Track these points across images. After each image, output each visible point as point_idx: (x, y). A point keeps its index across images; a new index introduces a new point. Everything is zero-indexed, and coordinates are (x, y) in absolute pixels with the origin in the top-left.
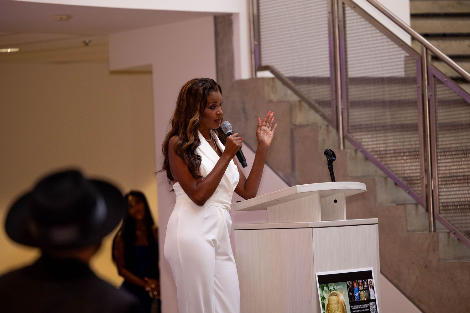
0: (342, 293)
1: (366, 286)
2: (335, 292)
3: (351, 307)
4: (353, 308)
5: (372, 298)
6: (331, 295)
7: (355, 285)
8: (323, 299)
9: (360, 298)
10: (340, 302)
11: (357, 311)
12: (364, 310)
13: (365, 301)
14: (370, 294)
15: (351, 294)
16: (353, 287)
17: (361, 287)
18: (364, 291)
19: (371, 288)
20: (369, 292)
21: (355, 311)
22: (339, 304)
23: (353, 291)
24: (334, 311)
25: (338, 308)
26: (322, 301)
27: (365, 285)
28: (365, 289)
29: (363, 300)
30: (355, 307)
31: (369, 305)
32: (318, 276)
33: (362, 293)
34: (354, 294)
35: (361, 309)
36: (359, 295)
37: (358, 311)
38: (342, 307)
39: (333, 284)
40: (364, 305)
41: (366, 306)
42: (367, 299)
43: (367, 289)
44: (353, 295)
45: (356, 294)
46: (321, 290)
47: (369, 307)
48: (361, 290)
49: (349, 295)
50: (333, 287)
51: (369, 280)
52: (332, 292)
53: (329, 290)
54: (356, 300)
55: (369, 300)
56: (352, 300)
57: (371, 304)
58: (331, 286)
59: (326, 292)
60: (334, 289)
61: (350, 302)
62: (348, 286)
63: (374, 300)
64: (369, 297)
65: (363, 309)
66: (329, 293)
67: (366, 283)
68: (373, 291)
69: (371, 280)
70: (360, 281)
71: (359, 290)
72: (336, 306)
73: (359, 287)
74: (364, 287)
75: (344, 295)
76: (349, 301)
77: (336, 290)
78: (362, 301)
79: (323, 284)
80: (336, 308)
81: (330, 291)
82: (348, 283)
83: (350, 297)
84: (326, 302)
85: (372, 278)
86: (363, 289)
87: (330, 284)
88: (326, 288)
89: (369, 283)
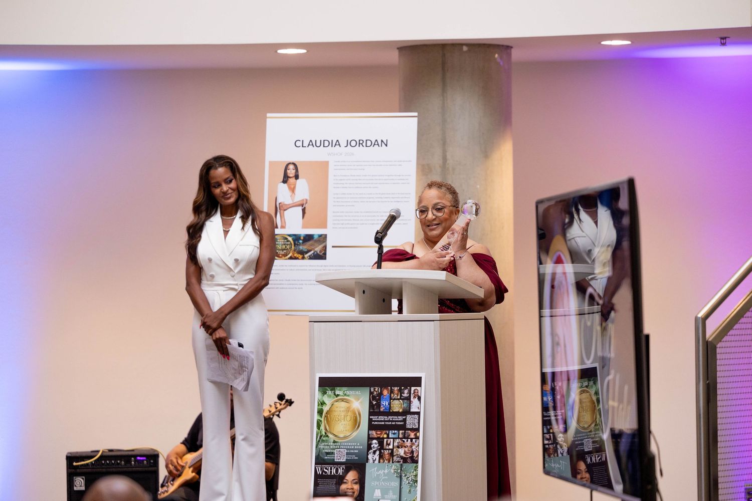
0: (358, 400)
1: (406, 395)
2: (345, 397)
3: (371, 417)
4: (373, 419)
5: (414, 409)
6: (337, 401)
7: (385, 392)
8: (321, 403)
9: (390, 409)
10: (351, 409)
11: (380, 423)
12: (393, 423)
13: (398, 412)
14: (410, 405)
15: (374, 403)
16: (381, 394)
17: (396, 396)
18: (401, 400)
19: (414, 397)
20: (410, 402)
21: (376, 423)
22: (349, 413)
23: (380, 399)
24: (337, 419)
25: (345, 416)
26: (318, 406)
27: (404, 393)
28: (402, 398)
29: (395, 411)
30: (378, 418)
31: (406, 418)
32: (320, 378)
33: (396, 402)
34: (380, 402)
35: (389, 421)
36: (390, 404)
37: (383, 423)
38: (354, 416)
39: (345, 389)
40: (396, 417)
41: (400, 418)
42: (403, 410)
43: (408, 399)
44: (379, 405)
45: (385, 403)
46: (320, 394)
47: (405, 421)
48: (395, 399)
49: (370, 402)
50: (344, 391)
51: (413, 389)
52: (339, 398)
53: (335, 394)
54: (382, 410)
55: (407, 412)
56: (373, 409)
57: (409, 417)
58: (340, 390)
59: (329, 396)
60: (345, 394)
61: (369, 412)
62: (371, 393)
63: (418, 413)
64: (408, 408)
65: (392, 421)
66: (334, 398)
67: (406, 391)
68: (419, 402)
69: (418, 388)
70: (396, 389)
71: (391, 399)
72: (343, 414)
73: (392, 395)
74: (401, 396)
75: (361, 402)
76: (369, 410)
77: (348, 396)
78: (393, 412)
79: (327, 388)
80: (342, 417)
81: (338, 395)
82: (372, 390)
83: (371, 406)
84: (326, 409)
85: (420, 385)
86: (399, 397)
87: (338, 388)
88: (329, 392)
89: (412, 392)
